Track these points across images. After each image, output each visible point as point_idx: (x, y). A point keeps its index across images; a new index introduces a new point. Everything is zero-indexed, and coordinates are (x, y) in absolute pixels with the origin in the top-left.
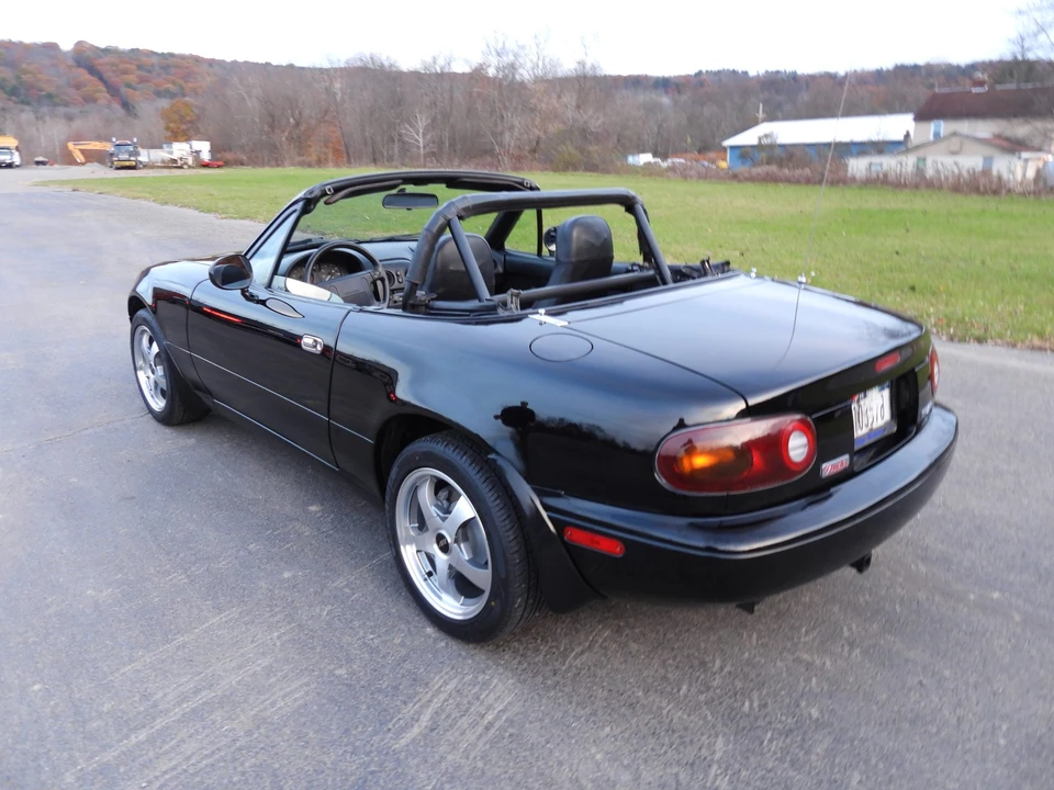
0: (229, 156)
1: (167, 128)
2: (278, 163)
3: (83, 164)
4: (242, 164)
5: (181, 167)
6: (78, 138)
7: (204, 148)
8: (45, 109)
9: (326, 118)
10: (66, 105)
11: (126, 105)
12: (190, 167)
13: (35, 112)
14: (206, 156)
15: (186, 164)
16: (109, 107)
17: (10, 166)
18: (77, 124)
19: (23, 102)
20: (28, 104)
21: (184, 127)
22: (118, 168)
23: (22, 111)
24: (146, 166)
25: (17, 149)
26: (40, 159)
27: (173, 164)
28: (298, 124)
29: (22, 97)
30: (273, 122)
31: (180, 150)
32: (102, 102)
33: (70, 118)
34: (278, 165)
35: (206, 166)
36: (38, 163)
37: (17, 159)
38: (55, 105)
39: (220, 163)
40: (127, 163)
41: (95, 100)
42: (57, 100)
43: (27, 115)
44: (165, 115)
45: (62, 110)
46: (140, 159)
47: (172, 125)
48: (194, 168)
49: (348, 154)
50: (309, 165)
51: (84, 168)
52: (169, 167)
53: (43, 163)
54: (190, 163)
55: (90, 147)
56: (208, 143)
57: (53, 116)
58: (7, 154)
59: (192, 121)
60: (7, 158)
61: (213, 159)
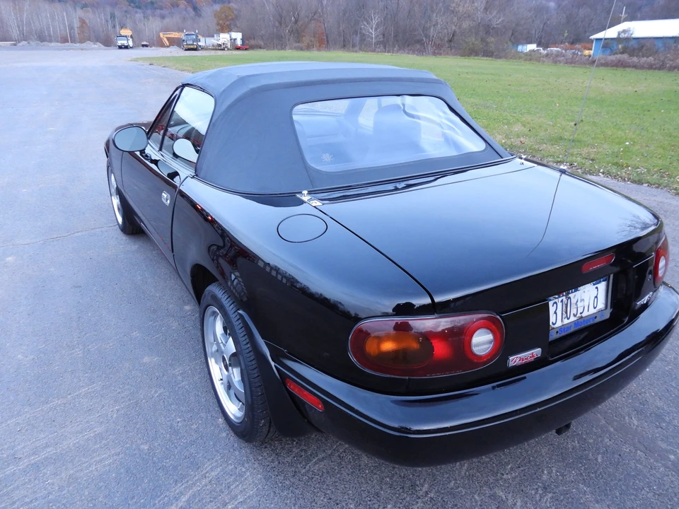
0: (252, 42)
1: (218, 24)
2: (283, 47)
3: (168, 47)
4: (260, 48)
5: (224, 49)
6: (166, 30)
7: (238, 36)
8: (149, 12)
9: (315, 17)
10: (161, 8)
11: (195, 9)
12: (228, 49)
13: (144, 13)
14: (239, 43)
15: (226, 47)
16: (186, 10)
17: (126, 47)
18: (167, 21)
19: (137, 7)
20: (140, 8)
21: (228, 23)
22: (186, 50)
23: (136, 12)
24: (203, 49)
25: (131, 37)
26: (145, 43)
27: (220, 47)
28: (296, 21)
29: (137, 4)
30: (281, 20)
31: (224, 38)
32: (182, 6)
33: (163, 17)
34: (282, 49)
35: (238, 48)
36: (143, 46)
37: (131, 43)
38: (156, 9)
39: (248, 47)
40: (192, 47)
41: (178, 6)
42: (155, 5)
43: (139, 15)
44: (216, 15)
45: (158, 12)
46: (199, 44)
47: (221, 22)
48: (231, 50)
49: (328, 42)
50: (301, 49)
51: (168, 49)
52: (216, 49)
53: (146, 46)
54: (229, 47)
55: (173, 36)
56: (241, 34)
57: (154, 15)
58: (124, 40)
59: (232, 19)
60: (125, 42)
61: (243, 44)
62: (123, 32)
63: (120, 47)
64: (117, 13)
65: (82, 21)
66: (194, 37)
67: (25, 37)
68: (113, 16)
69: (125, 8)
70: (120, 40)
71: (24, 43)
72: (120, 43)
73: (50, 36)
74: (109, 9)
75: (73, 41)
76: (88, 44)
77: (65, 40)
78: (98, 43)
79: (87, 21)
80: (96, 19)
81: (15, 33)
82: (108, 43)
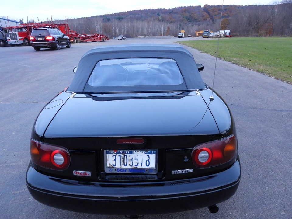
0: (234, 34)
2: (248, 36)
3: (198, 37)
4: (237, 36)
5: (220, 37)
6: (199, 30)
7: (228, 31)
8: (194, 23)
9: (268, 21)
10: (199, 21)
11: (213, 21)
12: (222, 37)
13: (192, 24)
14: (228, 34)
15: (221, 36)
16: (209, 21)
17: (181, 37)
19: (190, 21)
21: (225, 26)
22: (203, 38)
23: (189, 24)
24: (211, 37)
25: (184, 33)
26: (190, 35)
28: (257, 24)
30: (250, 23)
31: (222, 32)
32: (208, 20)
33: (199, 25)
34: (247, 36)
35: (227, 37)
36: (189, 36)
37: (183, 36)
38: (197, 22)
39: (231, 36)
40: (206, 36)
41: (206, 20)
42: (197, 20)
43: (190, 25)
44: (222, 23)
45: (198, 23)
46: (210, 35)
47: (222, 25)
48: (223, 37)
49: (273, 32)
50: (257, 36)
51: (198, 38)
52: (217, 37)
53: (190, 36)
54: (223, 36)
55: (200, 32)
56: (229, 30)
57: (196, 24)
58: (181, 34)
59: (228, 24)
60: (181, 35)
61: (229, 35)
62: (182, 31)
63: (179, 37)
64: (182, 24)
65: (169, 28)
66: (208, 32)
67: (148, 35)
68: (180, 25)
69: (185, 22)
70: (179, 34)
71: (148, 36)
72: (179, 35)
73: (157, 33)
74: (179, 23)
75: (164, 35)
76: (169, 36)
77: (161, 35)
78: (173, 36)
79: (170, 28)
80: (173, 27)
81: (146, 33)
82: (176, 36)
